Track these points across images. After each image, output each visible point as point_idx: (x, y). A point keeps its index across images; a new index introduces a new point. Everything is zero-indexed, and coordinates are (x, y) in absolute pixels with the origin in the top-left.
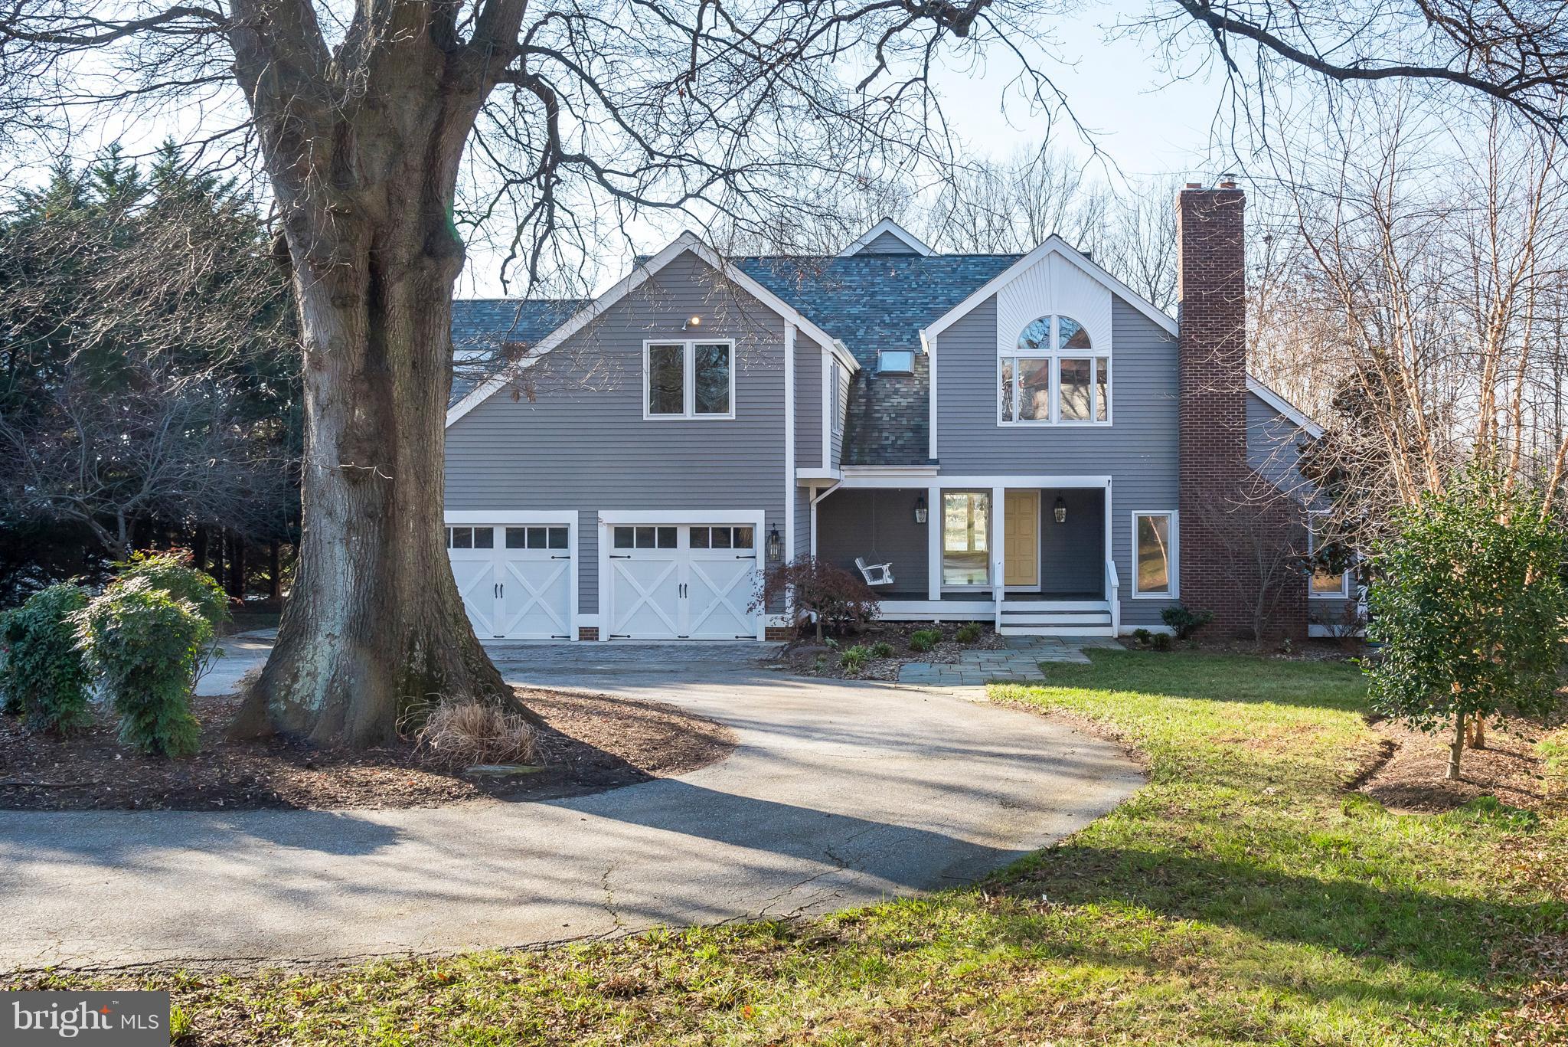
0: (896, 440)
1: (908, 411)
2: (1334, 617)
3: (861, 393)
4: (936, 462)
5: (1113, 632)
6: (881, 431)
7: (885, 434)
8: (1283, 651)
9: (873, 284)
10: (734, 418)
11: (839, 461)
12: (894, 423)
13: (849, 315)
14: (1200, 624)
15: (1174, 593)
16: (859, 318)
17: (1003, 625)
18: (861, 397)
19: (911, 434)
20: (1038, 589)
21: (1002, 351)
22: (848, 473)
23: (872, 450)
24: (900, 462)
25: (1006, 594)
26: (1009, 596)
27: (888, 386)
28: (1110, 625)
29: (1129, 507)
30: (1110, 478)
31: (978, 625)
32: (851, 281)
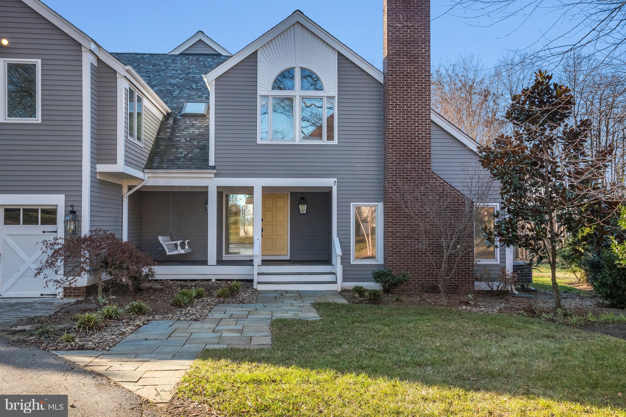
0: (188, 154)
1: (199, 137)
2: (492, 276)
3: (169, 126)
4: (214, 168)
5: (337, 287)
6: (178, 148)
7: (180, 150)
8: (467, 304)
9: (189, 68)
10: (40, 122)
11: (144, 166)
12: (188, 143)
13: (170, 84)
14: (400, 282)
15: (380, 260)
16: (176, 85)
17: (259, 283)
18: (168, 128)
19: (199, 151)
20: (288, 258)
21: (261, 91)
22: (150, 175)
23: (169, 160)
24: (188, 168)
25: (262, 261)
26: (265, 262)
27: (188, 122)
28: (335, 282)
29: (349, 200)
30: (336, 179)
31: (240, 283)
32: (175, 67)
